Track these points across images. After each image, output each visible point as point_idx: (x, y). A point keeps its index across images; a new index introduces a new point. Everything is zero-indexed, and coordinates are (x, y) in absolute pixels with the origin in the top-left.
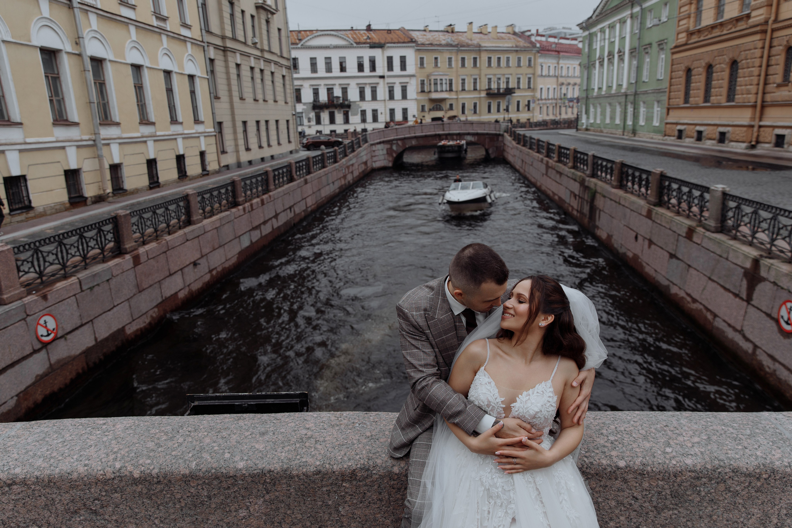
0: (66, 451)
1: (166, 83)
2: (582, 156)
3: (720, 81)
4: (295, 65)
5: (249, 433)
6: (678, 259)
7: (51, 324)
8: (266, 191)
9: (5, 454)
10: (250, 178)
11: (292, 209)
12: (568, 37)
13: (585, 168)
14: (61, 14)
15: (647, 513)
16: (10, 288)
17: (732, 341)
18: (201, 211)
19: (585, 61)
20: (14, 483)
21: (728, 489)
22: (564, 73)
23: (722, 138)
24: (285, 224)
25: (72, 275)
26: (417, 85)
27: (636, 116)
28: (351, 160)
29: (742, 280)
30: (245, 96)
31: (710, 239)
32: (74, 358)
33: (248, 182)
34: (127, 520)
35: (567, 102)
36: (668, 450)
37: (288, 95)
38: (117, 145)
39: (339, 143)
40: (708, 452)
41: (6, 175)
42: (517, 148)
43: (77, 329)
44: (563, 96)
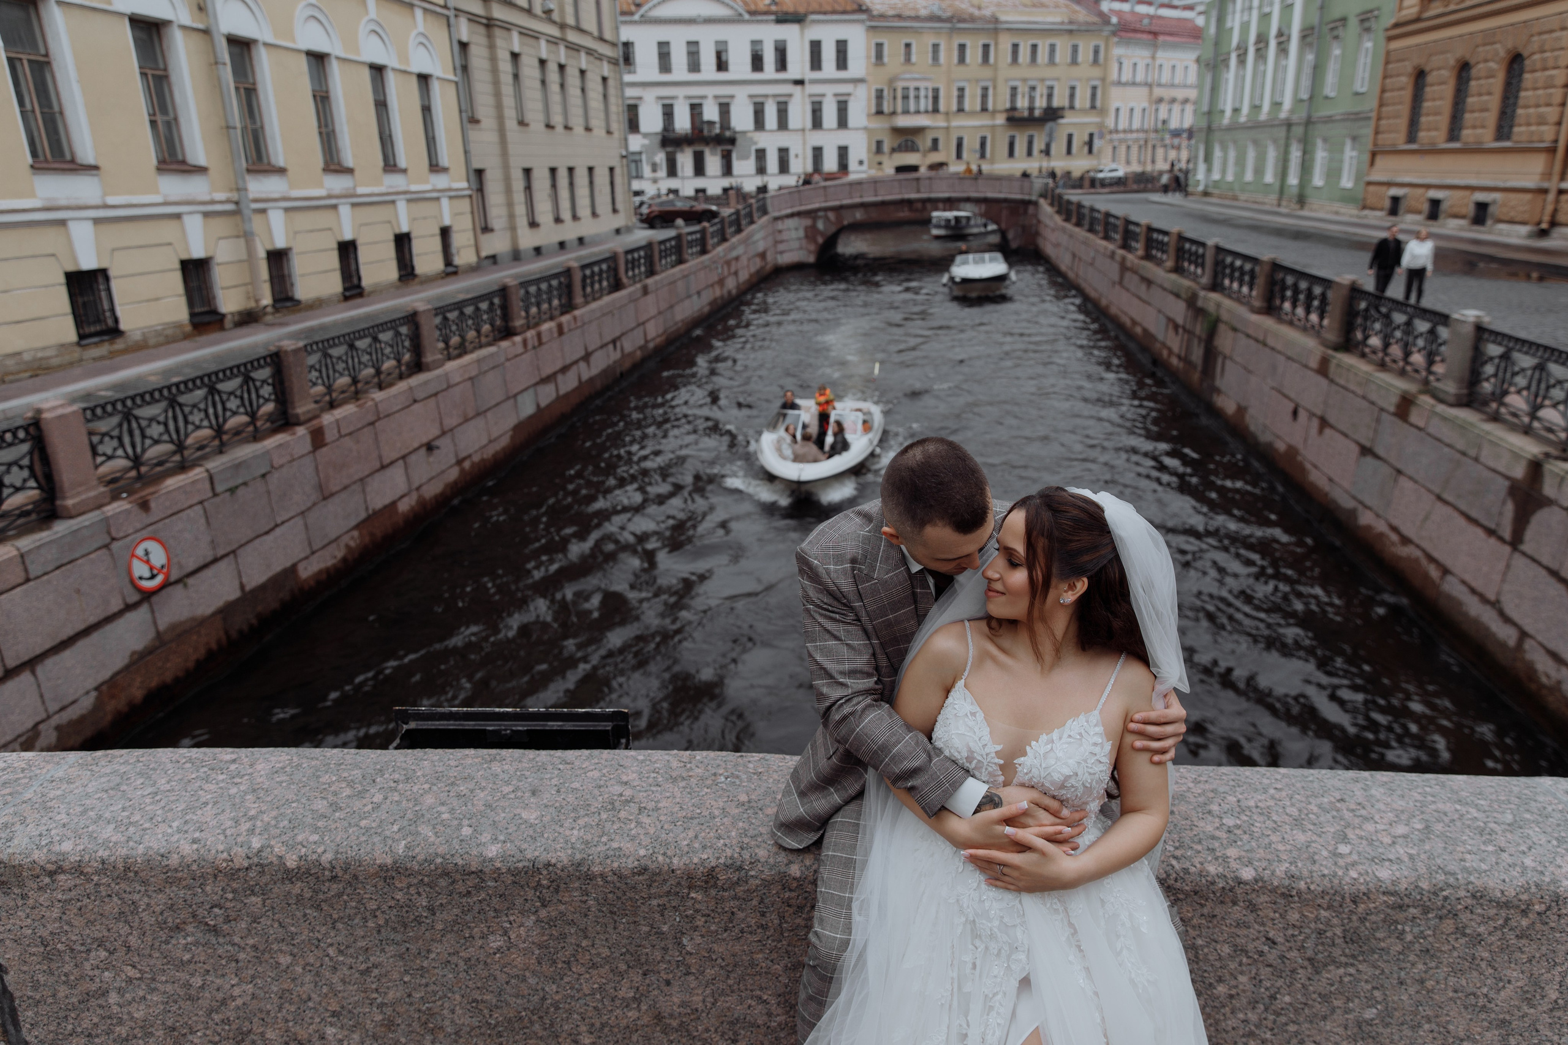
0: (159, 812)
1: (375, 91)
2: (1194, 248)
3: (1485, 98)
4: (627, 56)
5: (511, 788)
6: (1377, 457)
7: (158, 557)
8: (568, 307)
9: (43, 813)
10: (537, 281)
11: (618, 344)
12: (1176, 3)
13: (1199, 271)
15: (1293, 971)
16: (80, 485)
17: (1476, 622)
18: (441, 345)
19: (1208, 53)
20: (60, 870)
21: (1460, 931)
22: (1165, 77)
23: (1481, 214)
24: (604, 372)
25: (195, 464)
26: (869, 100)
27: (1306, 168)
28: (733, 248)
29: (1504, 503)
30: (529, 117)
31: (1444, 419)
32: (201, 623)
33: (533, 289)
34: (275, 947)
35: (1167, 136)
36: (1343, 849)
37: (613, 117)
38: (281, 212)
39: (711, 215)
40: (1423, 856)
41: (71, 268)
42: (1064, 230)
43: (206, 566)
44: (1160, 125)
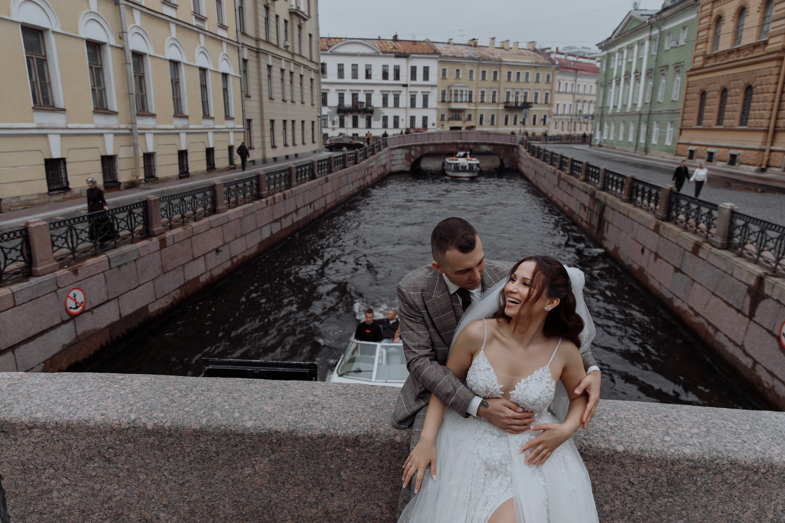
0: (86, 401)
1: (201, 80)
2: (594, 170)
3: (734, 105)
4: (323, 69)
5: (259, 396)
6: (683, 273)
7: (80, 298)
8: (289, 186)
9: (28, 399)
10: (274, 173)
11: (312, 205)
12: (587, 56)
13: (597, 181)
14: (108, 10)
16: (45, 260)
17: (732, 355)
18: (226, 201)
19: (602, 79)
20: (35, 426)
21: (725, 481)
22: (581, 90)
23: (733, 160)
24: (305, 218)
25: (102, 253)
26: (438, 95)
27: (648, 135)
28: (370, 162)
29: (745, 297)
30: (274, 96)
31: (716, 255)
33: (272, 177)
34: (138, 470)
35: (582, 118)
36: (667, 438)
37: (315, 98)
38: (152, 135)
39: (360, 146)
40: (706, 443)
41: (48, 157)
42: (531, 160)
43: (103, 304)
44: (578, 113)
